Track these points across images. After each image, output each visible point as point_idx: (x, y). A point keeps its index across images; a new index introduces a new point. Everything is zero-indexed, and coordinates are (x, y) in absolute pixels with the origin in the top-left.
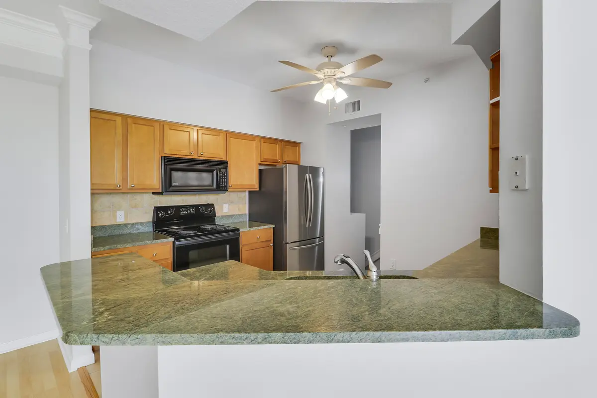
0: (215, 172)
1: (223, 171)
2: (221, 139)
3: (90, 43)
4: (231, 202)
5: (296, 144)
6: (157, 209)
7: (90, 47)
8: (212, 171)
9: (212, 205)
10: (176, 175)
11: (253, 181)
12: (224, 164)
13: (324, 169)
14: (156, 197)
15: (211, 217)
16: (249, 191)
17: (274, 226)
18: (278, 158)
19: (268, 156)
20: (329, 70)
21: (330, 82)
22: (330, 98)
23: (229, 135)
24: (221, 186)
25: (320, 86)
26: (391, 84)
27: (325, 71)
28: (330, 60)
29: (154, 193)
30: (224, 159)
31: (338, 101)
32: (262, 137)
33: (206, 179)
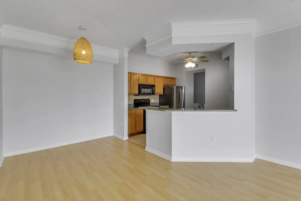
0: (152, 89)
1: (154, 88)
2: (153, 78)
3: (128, 55)
4: (154, 99)
5: (174, 79)
6: (135, 100)
7: (128, 56)
8: (151, 88)
9: (149, 99)
10: (142, 89)
11: (161, 92)
12: (154, 86)
13: (184, 87)
14: (134, 96)
15: (148, 103)
16: (159, 95)
17: (169, 106)
18: (169, 83)
19: (166, 83)
20: (190, 58)
21: (190, 62)
22: (190, 66)
23: (155, 77)
24: (153, 93)
25: (187, 62)
26: (209, 61)
27: (189, 59)
28: (190, 55)
29: (134, 95)
30: (154, 84)
31: (192, 67)
32: (164, 77)
33: (149, 91)
